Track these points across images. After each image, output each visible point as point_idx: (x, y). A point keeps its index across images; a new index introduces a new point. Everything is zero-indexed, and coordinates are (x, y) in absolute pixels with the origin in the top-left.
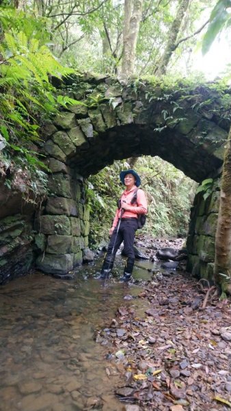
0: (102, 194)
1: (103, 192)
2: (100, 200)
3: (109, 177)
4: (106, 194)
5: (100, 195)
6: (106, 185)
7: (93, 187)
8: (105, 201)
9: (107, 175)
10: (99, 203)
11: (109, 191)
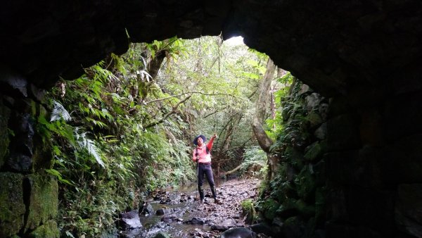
0: (94, 133)
1: (97, 128)
2: (92, 149)
3: (110, 99)
4: (105, 132)
5: (90, 136)
6: (105, 112)
7: (66, 116)
8: (103, 149)
9: (105, 94)
10: (90, 156)
11: (111, 125)
